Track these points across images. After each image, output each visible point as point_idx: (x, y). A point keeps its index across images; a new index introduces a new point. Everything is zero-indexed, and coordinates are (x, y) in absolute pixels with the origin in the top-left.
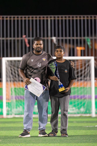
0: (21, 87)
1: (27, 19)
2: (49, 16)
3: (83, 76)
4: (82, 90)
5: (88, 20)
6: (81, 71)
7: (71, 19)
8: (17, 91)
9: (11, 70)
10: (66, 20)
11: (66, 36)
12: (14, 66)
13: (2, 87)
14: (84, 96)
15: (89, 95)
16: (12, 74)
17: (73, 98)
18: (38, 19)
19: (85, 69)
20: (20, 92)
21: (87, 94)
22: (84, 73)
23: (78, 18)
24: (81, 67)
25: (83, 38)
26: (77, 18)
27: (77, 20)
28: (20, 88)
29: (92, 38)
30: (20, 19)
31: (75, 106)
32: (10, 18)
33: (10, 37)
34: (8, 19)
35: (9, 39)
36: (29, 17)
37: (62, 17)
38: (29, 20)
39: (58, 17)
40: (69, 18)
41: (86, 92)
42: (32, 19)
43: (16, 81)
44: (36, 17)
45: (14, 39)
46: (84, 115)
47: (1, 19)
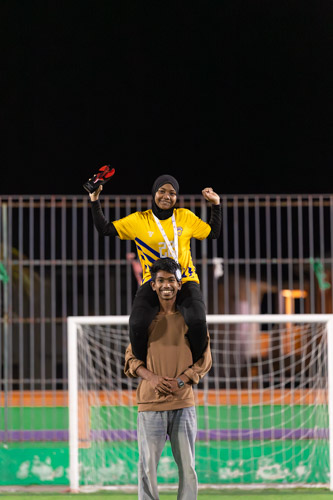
0: (123, 405)
3: (303, 372)
4: (301, 412)
6: (298, 357)
7: (267, 204)
8: (109, 414)
9: (93, 353)
10: (252, 210)
11: (253, 256)
12: (101, 341)
14: (306, 431)
15: (323, 429)
16: (94, 364)
17: (273, 435)
19: (309, 349)
20: (119, 418)
21: (314, 425)
22: (308, 361)
24: (298, 345)
25: (301, 261)
26: (284, 204)
28: (118, 408)
29: (328, 261)
30: (118, 205)
31: (278, 459)
33: (91, 257)
35: (86, 262)
36: (144, 201)
37: (241, 200)
39: (230, 200)
40: (263, 204)
41: (310, 417)
43: (106, 385)
45: (101, 262)
46: (308, 486)
47: (63, 205)
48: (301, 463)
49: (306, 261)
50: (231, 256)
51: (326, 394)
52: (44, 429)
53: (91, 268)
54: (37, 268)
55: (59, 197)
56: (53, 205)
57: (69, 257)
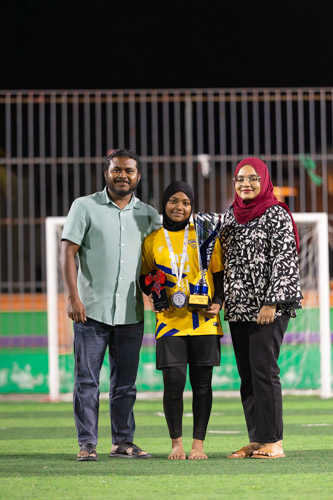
1: (121, 100)
2: (188, 91)
5: (306, 104)
7: (255, 99)
10: (239, 104)
11: (240, 152)
13: (46, 308)
14: (298, 336)
15: (314, 333)
18: (154, 100)
21: (305, 329)
23: (278, 98)
25: (291, 157)
27: (273, 104)
29: (319, 157)
30: (98, 101)
32: (70, 96)
33: (71, 154)
34: (64, 100)
35: (65, 160)
36: (126, 96)
37: (227, 95)
38: (126, 105)
39: (216, 95)
40: (250, 98)
42: (138, 99)
44: (149, 95)
45: (81, 160)
46: (298, 393)
47: (41, 100)
48: (292, 368)
49: (296, 158)
50: (217, 152)
51: (318, 297)
52: (23, 334)
53: (71, 166)
54: (14, 167)
55: (37, 92)
56: (30, 101)
57: (48, 154)
